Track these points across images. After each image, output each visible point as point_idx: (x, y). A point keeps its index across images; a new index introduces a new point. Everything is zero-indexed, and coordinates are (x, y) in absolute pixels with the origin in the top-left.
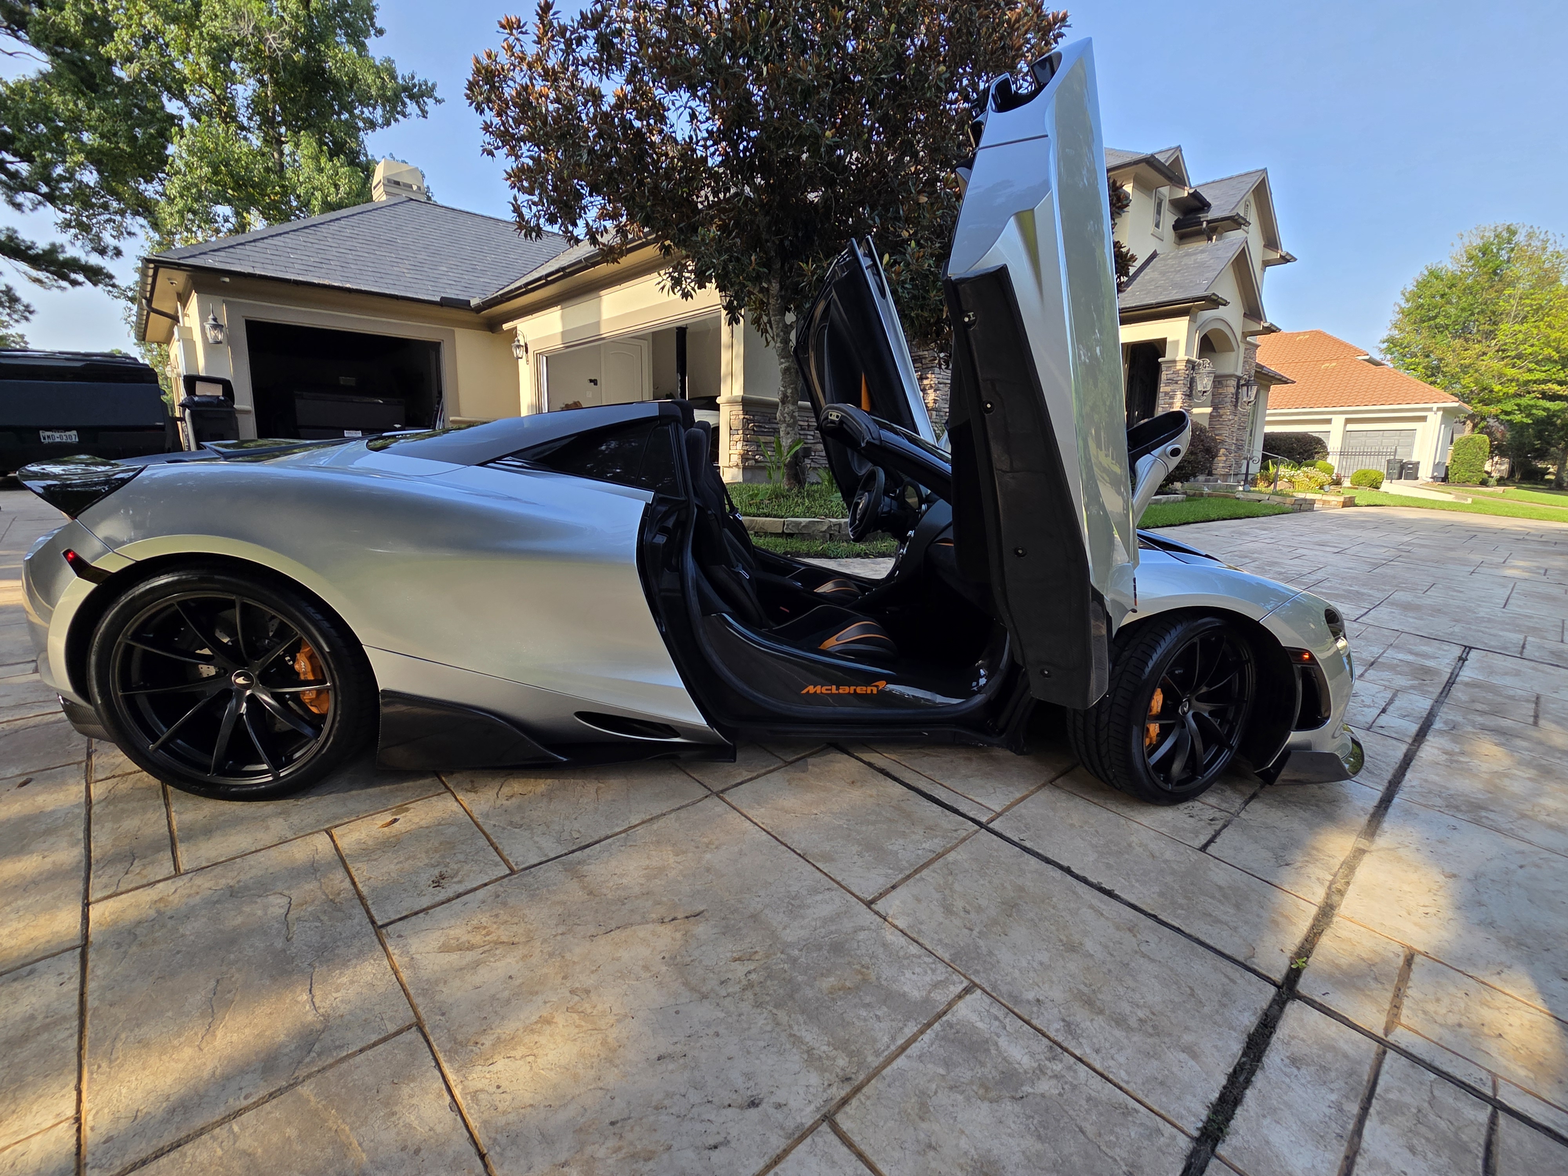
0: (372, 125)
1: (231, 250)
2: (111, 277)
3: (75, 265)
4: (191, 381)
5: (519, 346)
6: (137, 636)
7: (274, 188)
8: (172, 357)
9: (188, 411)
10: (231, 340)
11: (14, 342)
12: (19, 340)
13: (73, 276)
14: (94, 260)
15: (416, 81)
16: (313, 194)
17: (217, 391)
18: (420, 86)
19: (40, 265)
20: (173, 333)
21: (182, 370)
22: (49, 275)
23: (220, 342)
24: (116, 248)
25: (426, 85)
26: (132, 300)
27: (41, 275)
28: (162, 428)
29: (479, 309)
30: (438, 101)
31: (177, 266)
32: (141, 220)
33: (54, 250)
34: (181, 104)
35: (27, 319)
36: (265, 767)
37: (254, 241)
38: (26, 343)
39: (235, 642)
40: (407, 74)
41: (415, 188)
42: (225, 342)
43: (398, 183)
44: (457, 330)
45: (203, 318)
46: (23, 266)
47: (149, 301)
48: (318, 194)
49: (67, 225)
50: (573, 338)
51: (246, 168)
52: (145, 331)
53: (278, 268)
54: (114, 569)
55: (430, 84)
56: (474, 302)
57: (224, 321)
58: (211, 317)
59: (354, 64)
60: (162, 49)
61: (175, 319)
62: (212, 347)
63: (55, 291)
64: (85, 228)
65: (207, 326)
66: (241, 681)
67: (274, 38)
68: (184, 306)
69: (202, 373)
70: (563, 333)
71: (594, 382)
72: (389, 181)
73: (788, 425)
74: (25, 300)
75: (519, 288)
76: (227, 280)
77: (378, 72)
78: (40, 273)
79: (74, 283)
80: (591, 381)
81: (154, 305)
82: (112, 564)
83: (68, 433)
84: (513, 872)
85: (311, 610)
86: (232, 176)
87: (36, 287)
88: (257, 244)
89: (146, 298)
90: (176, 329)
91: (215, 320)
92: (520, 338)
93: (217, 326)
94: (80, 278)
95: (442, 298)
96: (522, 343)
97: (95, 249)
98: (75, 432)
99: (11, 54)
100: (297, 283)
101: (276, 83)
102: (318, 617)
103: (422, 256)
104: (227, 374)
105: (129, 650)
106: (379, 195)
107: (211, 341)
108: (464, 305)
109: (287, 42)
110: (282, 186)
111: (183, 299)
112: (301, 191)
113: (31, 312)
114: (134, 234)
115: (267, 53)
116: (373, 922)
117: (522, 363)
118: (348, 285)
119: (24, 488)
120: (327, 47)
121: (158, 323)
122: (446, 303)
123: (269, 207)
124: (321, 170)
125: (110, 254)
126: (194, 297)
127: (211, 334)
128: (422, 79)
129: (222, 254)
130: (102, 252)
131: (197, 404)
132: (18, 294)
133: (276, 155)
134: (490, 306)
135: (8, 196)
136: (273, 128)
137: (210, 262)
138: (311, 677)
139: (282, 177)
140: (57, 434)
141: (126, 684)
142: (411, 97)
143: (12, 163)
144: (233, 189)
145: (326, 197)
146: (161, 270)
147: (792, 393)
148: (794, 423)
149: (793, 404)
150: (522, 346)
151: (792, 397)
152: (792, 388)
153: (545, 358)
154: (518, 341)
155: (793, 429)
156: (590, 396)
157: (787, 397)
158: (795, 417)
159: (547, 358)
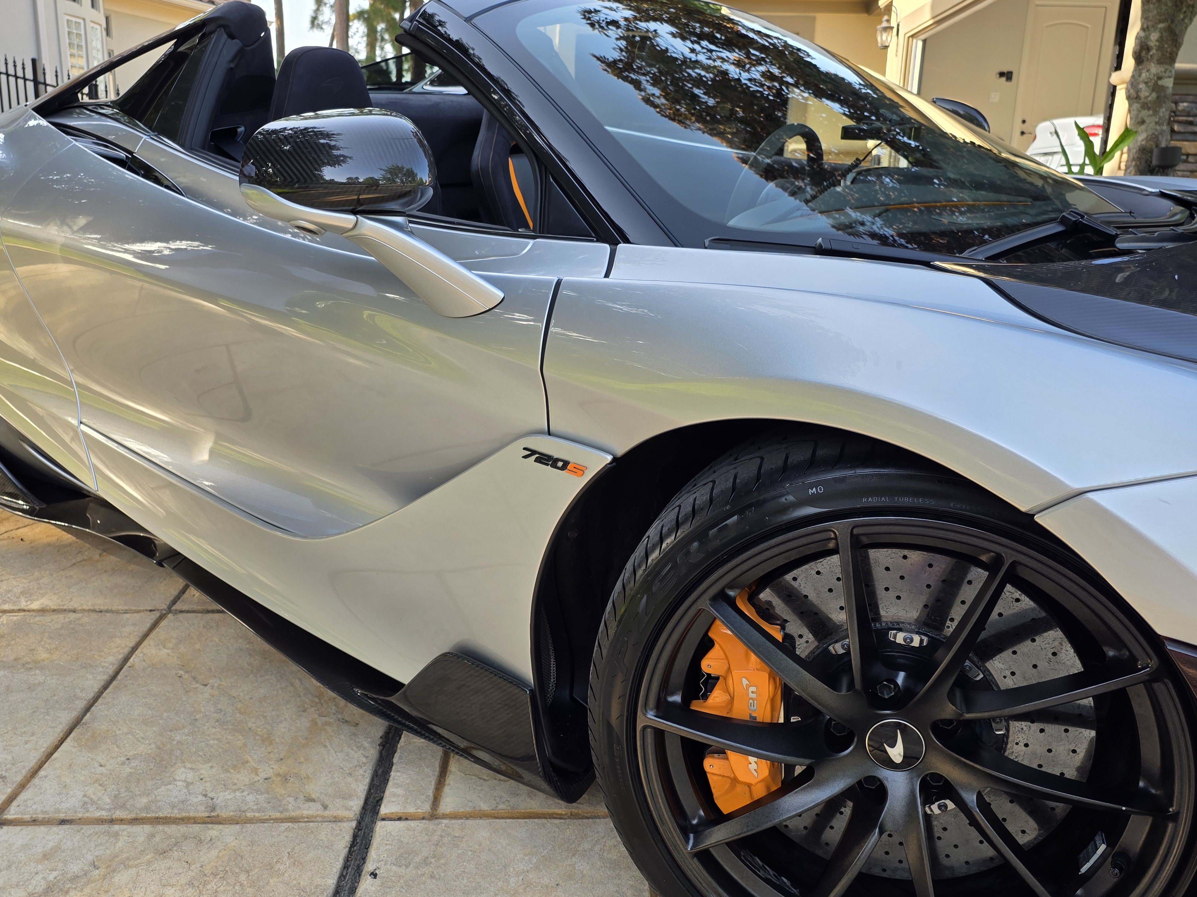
5: (886, 29)
71: (1007, 75)
80: (1002, 74)
92: (893, 16)
96: (893, 24)
117: (891, 51)
147: (1161, 40)
148: (1160, 101)
149: (1160, 62)
150: (892, 28)
151: (1160, 48)
152: (1162, 31)
153: (920, 44)
154: (888, 21)
155: (1156, 113)
156: (997, 99)
157: (1148, 49)
158: (1163, 88)
159: (924, 41)
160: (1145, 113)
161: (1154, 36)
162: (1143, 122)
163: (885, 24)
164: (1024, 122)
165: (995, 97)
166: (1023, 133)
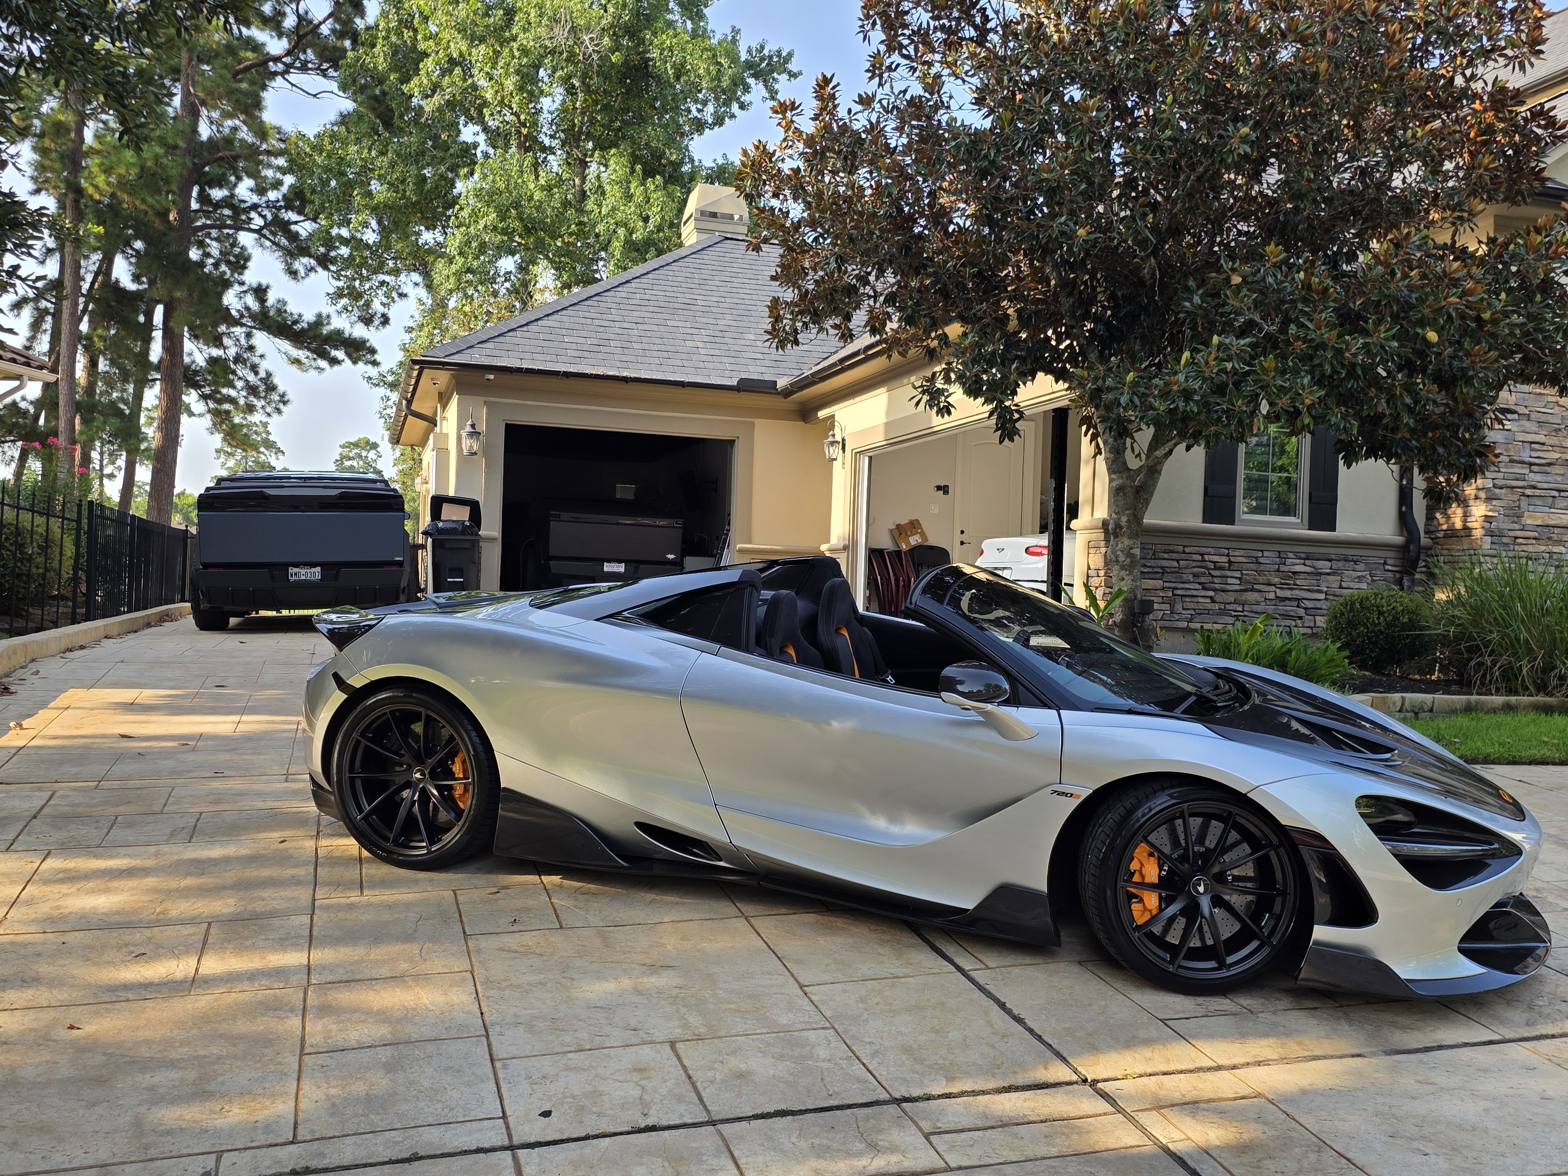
0: (699, 126)
1: (501, 339)
2: (373, 351)
3: (339, 339)
4: (438, 502)
5: (833, 443)
6: (363, 734)
7: (569, 227)
8: (424, 465)
9: (430, 540)
10: (486, 451)
11: (256, 433)
12: (261, 429)
13: (334, 353)
14: (359, 331)
15: (766, 52)
16: (615, 232)
17: (462, 514)
18: (771, 57)
19: (302, 343)
20: (428, 439)
21: (432, 490)
22: (309, 354)
23: (475, 454)
24: (383, 315)
25: (779, 56)
26: (393, 386)
27: (301, 354)
28: (400, 564)
29: (787, 392)
30: (793, 75)
31: (442, 365)
32: (416, 277)
33: (320, 321)
34: (478, 128)
35: (279, 411)
36: (424, 844)
37: (527, 324)
38: (268, 433)
39: (419, 747)
40: (755, 45)
41: (736, 217)
42: (480, 453)
43: (714, 215)
44: (758, 422)
45: (460, 426)
46: (285, 345)
47: (410, 402)
48: (621, 232)
49: (339, 294)
50: (900, 432)
51: (538, 208)
52: (401, 433)
53: (549, 358)
54: (358, 685)
55: (784, 54)
56: (782, 383)
57: (482, 427)
58: (469, 422)
59: (683, 50)
60: (467, 73)
61: (432, 422)
62: (466, 459)
63: (313, 373)
64: (355, 295)
65: (464, 435)
66: (418, 775)
67: (592, 39)
68: (444, 407)
69: (451, 493)
70: (887, 425)
71: (944, 489)
72: (703, 213)
73: (1123, 568)
74: (281, 388)
75: (834, 365)
76: (492, 377)
77: (714, 56)
78: (300, 352)
79: (334, 362)
80: (939, 488)
81: (414, 407)
82: (357, 682)
83: (313, 570)
84: (561, 927)
85: (466, 722)
86: (522, 220)
87: (294, 368)
88: (530, 327)
89: (406, 399)
90: (431, 437)
91: (473, 426)
92: (837, 431)
93: (474, 434)
94: (340, 354)
95: (741, 381)
96: (838, 438)
97: (361, 319)
98: (318, 569)
99: (315, 96)
100: (567, 375)
101: (588, 90)
102: (470, 727)
103: (727, 320)
104: (477, 495)
105: (358, 742)
106: (689, 235)
107: (465, 452)
108: (766, 388)
109: (606, 41)
110: (580, 223)
111: (444, 399)
112: (600, 228)
113: (285, 403)
114: (406, 295)
115: (581, 58)
116: (464, 933)
117: (837, 465)
118: (625, 374)
119: (316, 630)
120: (655, 34)
121: (415, 426)
122: (746, 386)
123: (559, 252)
124: (629, 197)
125: (376, 323)
126: (455, 399)
127: (466, 443)
128: (775, 48)
129: (490, 345)
130: (367, 321)
131: (441, 531)
132: (276, 380)
133: (577, 181)
134: (801, 388)
135: (287, 263)
136: (578, 147)
137: (476, 357)
138: (461, 776)
139: (581, 211)
140: (303, 571)
141: (352, 770)
142: (756, 76)
143: (296, 223)
144: (520, 236)
145: (631, 234)
146: (426, 371)
147: (1128, 521)
148: (1133, 564)
149: (1130, 538)
150: (838, 442)
151: (1128, 527)
152: (1128, 515)
153: (867, 459)
154: (834, 435)
155: (1131, 573)
156: (936, 511)
157: (1121, 527)
158: (1134, 555)
159: (870, 458)
160: (1123, 573)
161: (1124, 519)
162: (1123, 579)
163: (831, 439)
164: (962, 532)
165: (935, 509)
166: (962, 543)
